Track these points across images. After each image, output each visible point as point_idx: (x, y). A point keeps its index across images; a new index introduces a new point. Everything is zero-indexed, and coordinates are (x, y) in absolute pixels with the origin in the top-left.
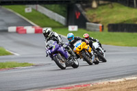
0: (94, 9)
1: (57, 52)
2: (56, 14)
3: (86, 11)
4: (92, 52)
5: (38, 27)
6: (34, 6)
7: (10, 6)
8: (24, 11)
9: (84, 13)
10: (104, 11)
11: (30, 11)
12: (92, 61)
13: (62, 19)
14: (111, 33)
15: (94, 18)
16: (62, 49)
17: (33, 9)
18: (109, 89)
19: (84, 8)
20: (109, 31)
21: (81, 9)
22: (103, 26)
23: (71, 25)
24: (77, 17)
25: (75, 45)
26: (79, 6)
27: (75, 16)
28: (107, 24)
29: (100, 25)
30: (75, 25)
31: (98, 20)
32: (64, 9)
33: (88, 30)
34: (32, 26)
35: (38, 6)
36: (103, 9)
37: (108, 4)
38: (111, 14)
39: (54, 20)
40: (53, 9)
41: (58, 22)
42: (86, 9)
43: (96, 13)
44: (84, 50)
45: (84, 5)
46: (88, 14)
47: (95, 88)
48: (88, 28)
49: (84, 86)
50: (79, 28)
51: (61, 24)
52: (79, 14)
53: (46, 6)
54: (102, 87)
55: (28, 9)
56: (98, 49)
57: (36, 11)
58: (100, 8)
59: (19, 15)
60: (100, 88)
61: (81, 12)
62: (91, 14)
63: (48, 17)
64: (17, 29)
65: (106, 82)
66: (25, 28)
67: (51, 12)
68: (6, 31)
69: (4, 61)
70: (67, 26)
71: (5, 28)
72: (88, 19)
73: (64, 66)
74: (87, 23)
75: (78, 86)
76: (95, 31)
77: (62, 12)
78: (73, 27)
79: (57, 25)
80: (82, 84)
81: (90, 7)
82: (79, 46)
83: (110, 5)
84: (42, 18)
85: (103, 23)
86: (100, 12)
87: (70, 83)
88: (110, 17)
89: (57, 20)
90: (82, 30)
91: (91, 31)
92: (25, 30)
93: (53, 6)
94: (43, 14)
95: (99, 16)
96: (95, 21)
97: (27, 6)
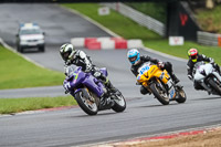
0: (209, 10)
1: (81, 85)
2: (149, 18)
3: (196, 13)
5: (120, 39)
6: (114, 5)
7: (75, 5)
8: (97, 12)
9: (193, 16)
11: (107, 12)
13: (158, 26)
15: (209, 24)
17: (111, 10)
19: (193, 8)
21: (188, 10)
23: (173, 35)
24: (183, 23)
26: (185, 5)
27: (180, 22)
29: (219, 35)
30: (179, 35)
31: (216, 27)
32: (162, 9)
33: (200, 44)
34: (111, 36)
35: (120, 4)
39: (146, 28)
41: (152, 31)
42: (198, 11)
43: (212, 16)
44: (154, 79)
45: (194, 3)
46: (199, 17)
47: (210, 137)
48: (200, 40)
49: (194, 133)
50: (185, 40)
51: (157, 34)
52: (186, 18)
53: (133, 4)
55: (104, 10)
57: (117, 12)
58: (218, 8)
59: (88, 19)
60: (218, 136)
61: (188, 15)
62: (205, 18)
63: (135, 23)
64: (86, 42)
66: (100, 40)
67: (141, 14)
70: (166, 38)
72: (200, 26)
74: (199, 33)
75: (184, 134)
76: (211, 45)
77: (159, 15)
78: (176, 38)
79: (151, 35)
80: (191, 130)
81: (203, 6)
84: (127, 25)
86: (218, 15)
87: (172, 130)
89: (150, 27)
90: (190, 44)
91: (204, 45)
92: (99, 44)
93: (144, 4)
94: (129, 19)
95: (217, 21)
96: (210, 29)
97: (101, 4)
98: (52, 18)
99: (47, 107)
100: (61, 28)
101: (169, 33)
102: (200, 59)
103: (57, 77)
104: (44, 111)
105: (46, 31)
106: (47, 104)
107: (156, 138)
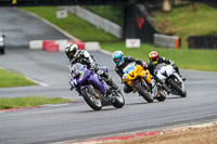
1: (86, 82)
2: (106, 21)
3: (153, 16)
4: (153, 82)
6: (72, 8)
7: (33, 8)
8: (55, 16)
9: (150, 19)
10: (181, 15)
11: (65, 15)
12: (152, 96)
13: (115, 29)
14: (193, 51)
15: (165, 27)
16: (95, 77)
17: (69, 13)
18: (189, 138)
19: (150, 11)
20: (190, 47)
21: (145, 13)
22: (180, 40)
23: (130, 37)
24: (140, 25)
25: (125, 70)
26: (142, 8)
27: (137, 24)
28: (186, 37)
29: (176, 38)
30: (136, 37)
31: (173, 30)
32: (119, 12)
33: (157, 46)
34: (69, 39)
35: (78, 7)
36: (180, 12)
37: (188, 5)
38: (192, 20)
39: (103, 31)
40: (101, 12)
41: (109, 34)
42: (155, 13)
43: (169, 18)
44: (139, 78)
45: (151, 6)
46: (156, 20)
47: (167, 138)
48: (156, 42)
49: (151, 134)
50: (142, 42)
51: (113, 36)
52: (143, 20)
53: (91, 7)
54: (179, 137)
55: (62, 13)
56: (172, 77)
57: (75, 15)
58: (176, 11)
59: (47, 22)
60: (175, 137)
61: (145, 18)
62: (162, 20)
63: (92, 26)
64: (45, 44)
65: (185, 128)
66: (57, 42)
67: (98, 17)
68: (27, 47)
69: (24, 96)
70: (123, 40)
71: (25, 43)
72: (157, 29)
73: (99, 105)
74: (156, 35)
75: (141, 135)
76: (167, 47)
77: (116, 18)
78: (133, 40)
79: (108, 38)
80: (148, 131)
81: (160, 9)
82: (131, 72)
83: (191, 7)
84: (84, 28)
85: (181, 34)
86: (175, 18)
88: (191, 26)
89: (107, 30)
90: (147, 46)
91: (161, 47)
92: (57, 46)
93: (102, 7)
94: (86, 21)
95: (174, 24)
96: (167, 31)
97: (59, 7)
98: (12, 21)
99: (7, 108)
100: (20, 31)
101: (125, 35)
102: (161, 61)
103: (16, 79)
104: (4, 111)
105: (6, 34)
106: (7, 105)
107: (113, 138)
